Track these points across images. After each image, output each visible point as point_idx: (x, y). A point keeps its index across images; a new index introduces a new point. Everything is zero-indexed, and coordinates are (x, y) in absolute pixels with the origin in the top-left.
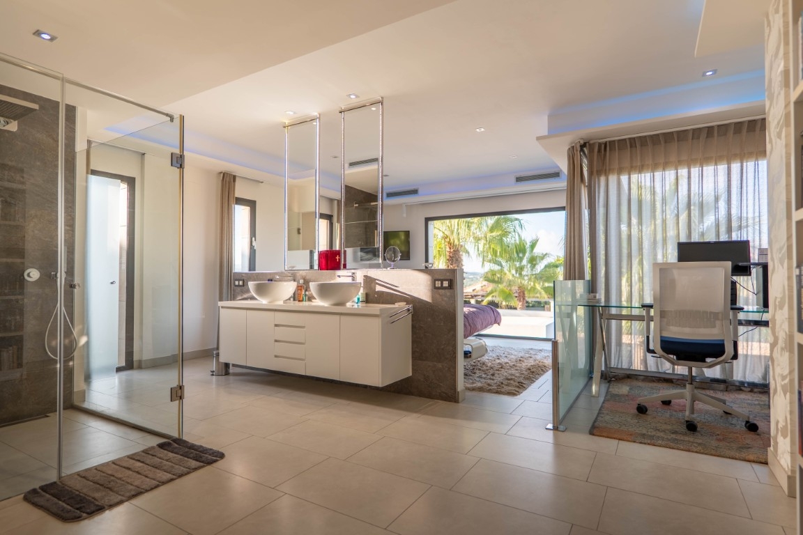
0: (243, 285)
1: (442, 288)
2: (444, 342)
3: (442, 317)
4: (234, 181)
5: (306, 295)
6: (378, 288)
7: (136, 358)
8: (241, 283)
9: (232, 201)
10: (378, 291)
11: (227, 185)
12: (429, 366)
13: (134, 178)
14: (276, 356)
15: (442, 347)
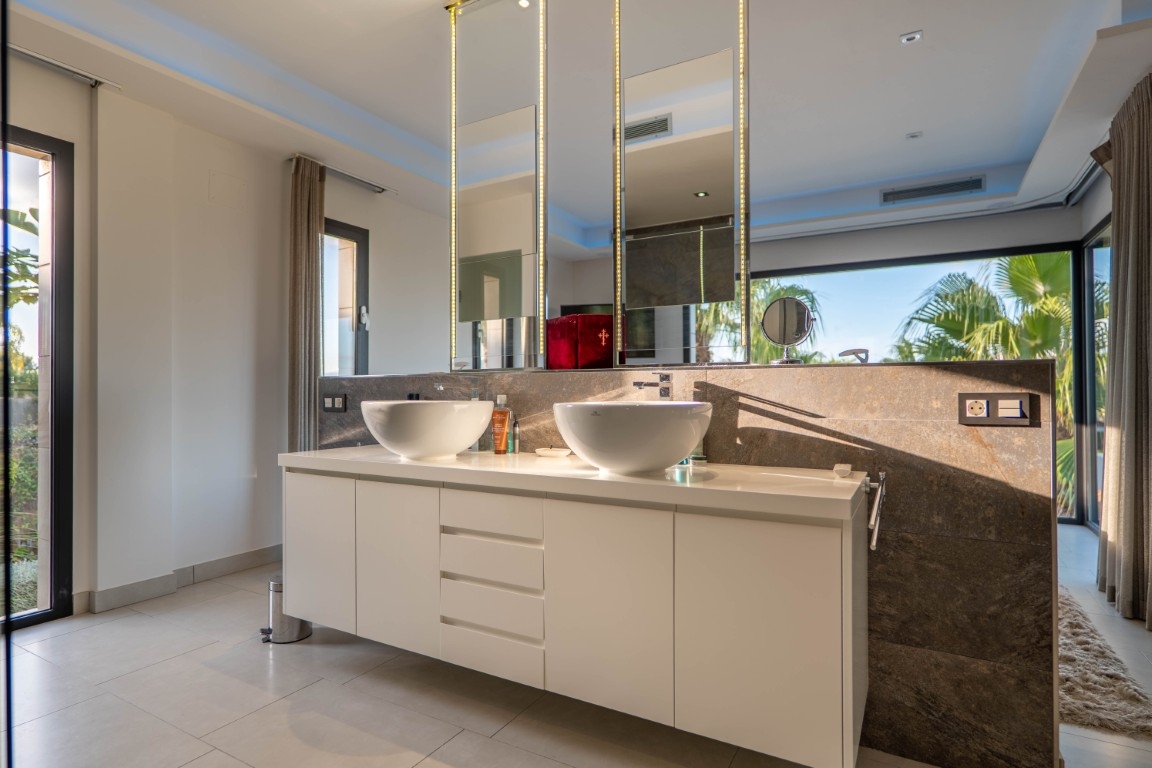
0: (345, 408)
1: (992, 421)
2: (998, 596)
3: (990, 512)
4: (322, 179)
5: (514, 437)
6: (745, 420)
7: (79, 587)
8: (339, 402)
9: (319, 226)
10: (745, 430)
11: (306, 185)
12: (938, 666)
13: (72, 145)
14: (445, 620)
15: (993, 609)
